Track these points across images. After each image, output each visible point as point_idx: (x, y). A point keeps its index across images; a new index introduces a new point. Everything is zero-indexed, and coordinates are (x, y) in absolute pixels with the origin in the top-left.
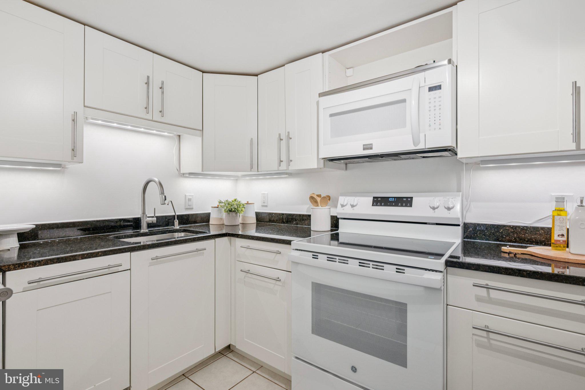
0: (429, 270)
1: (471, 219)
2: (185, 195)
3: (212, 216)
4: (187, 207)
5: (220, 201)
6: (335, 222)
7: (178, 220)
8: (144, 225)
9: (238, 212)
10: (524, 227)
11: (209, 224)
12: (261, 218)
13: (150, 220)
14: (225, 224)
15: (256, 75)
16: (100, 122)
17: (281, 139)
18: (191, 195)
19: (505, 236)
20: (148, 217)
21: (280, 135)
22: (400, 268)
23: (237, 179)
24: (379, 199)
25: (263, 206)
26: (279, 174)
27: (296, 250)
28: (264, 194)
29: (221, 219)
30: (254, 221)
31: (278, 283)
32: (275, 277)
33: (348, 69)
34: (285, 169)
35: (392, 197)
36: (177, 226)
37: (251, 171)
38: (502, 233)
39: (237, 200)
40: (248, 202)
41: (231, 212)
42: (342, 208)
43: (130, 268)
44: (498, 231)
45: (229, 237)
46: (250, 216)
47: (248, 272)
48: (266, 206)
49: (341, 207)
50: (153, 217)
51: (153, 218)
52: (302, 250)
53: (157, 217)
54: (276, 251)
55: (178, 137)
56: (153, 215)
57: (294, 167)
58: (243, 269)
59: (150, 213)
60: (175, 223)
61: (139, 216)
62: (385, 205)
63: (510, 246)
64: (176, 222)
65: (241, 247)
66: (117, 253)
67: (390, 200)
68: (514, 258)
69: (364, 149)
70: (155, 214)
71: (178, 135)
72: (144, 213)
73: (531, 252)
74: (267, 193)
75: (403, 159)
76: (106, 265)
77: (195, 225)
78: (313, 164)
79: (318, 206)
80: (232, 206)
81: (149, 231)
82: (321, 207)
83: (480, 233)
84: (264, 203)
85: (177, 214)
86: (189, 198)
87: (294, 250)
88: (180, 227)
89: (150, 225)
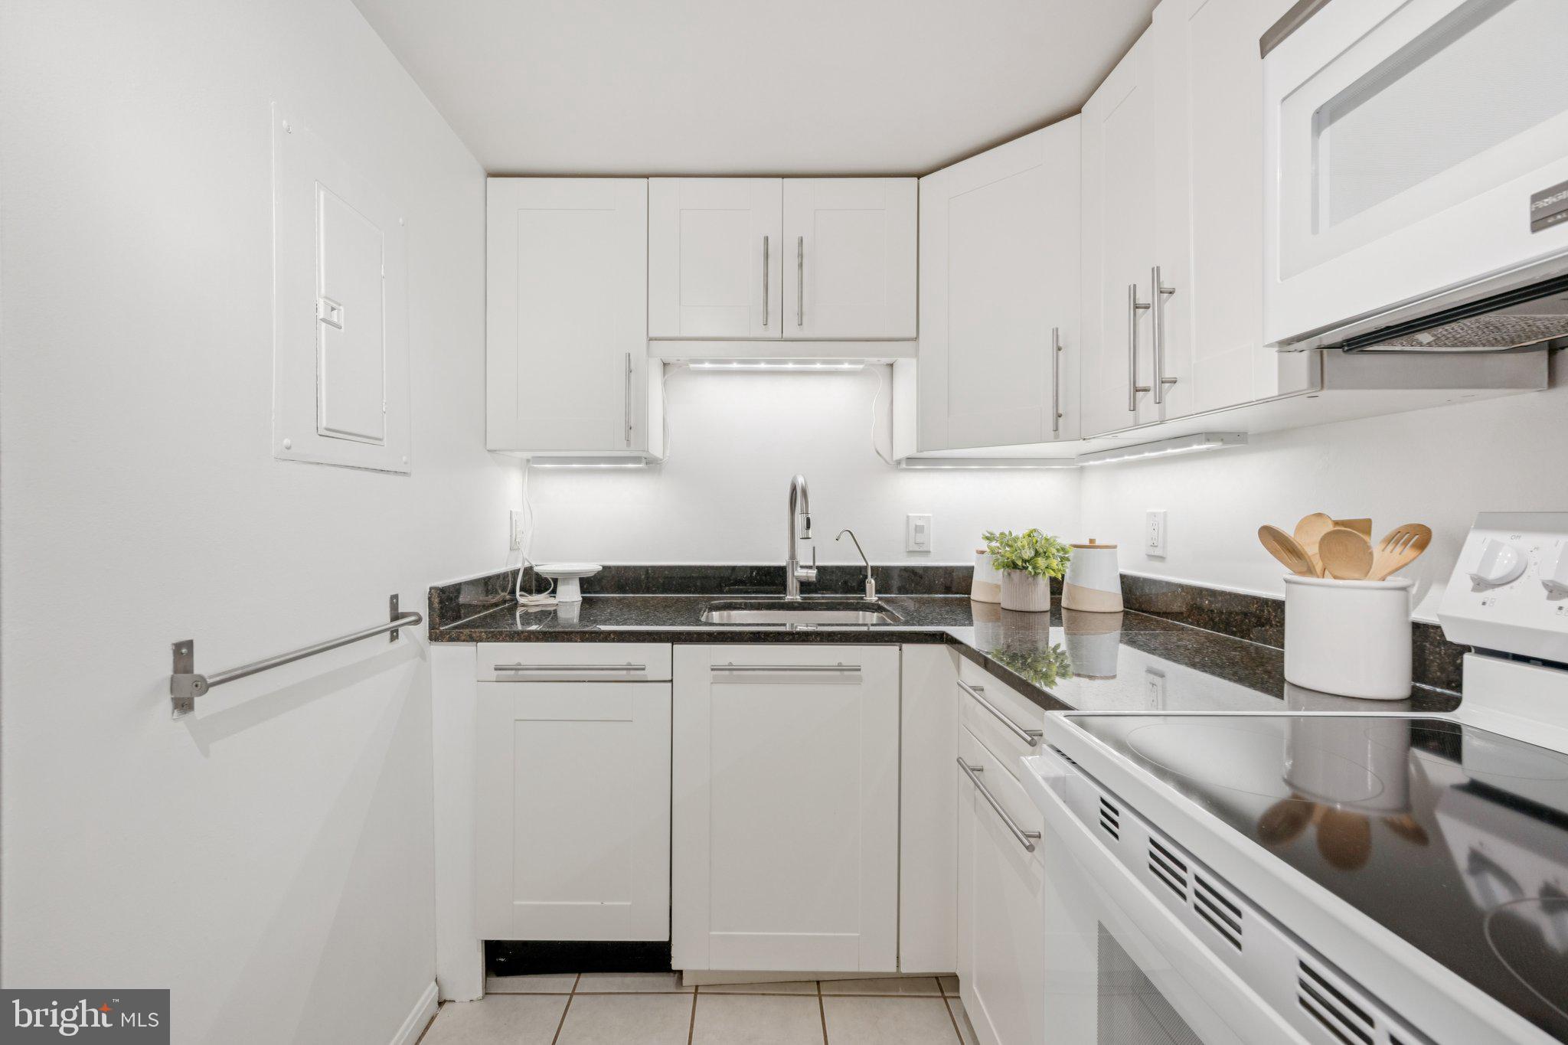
2: (908, 517)
3: (977, 578)
4: (911, 549)
7: (875, 580)
8: (792, 585)
11: (969, 598)
12: (1142, 596)
13: (801, 573)
15: (1077, 110)
16: (707, 366)
18: (922, 517)
20: (802, 567)
23: (1076, 468)
25: (1151, 557)
28: (1155, 515)
30: (1115, 603)
36: (871, 597)
39: (1035, 534)
40: (1092, 541)
42: (1481, 596)
43: (670, 679)
45: (949, 646)
46: (1097, 588)
48: (1161, 558)
49: (1474, 589)
50: (810, 567)
51: (810, 571)
53: (822, 570)
55: (888, 370)
56: (811, 564)
59: (804, 558)
60: (868, 585)
61: (783, 564)
64: (871, 584)
66: (643, 641)
70: (814, 562)
71: (888, 365)
72: (793, 556)
74: (1165, 513)
76: (622, 661)
77: (930, 596)
79: (1313, 572)
81: (805, 598)
84: (1154, 546)
85: (871, 564)
86: (916, 526)
88: (880, 599)
89: (805, 586)
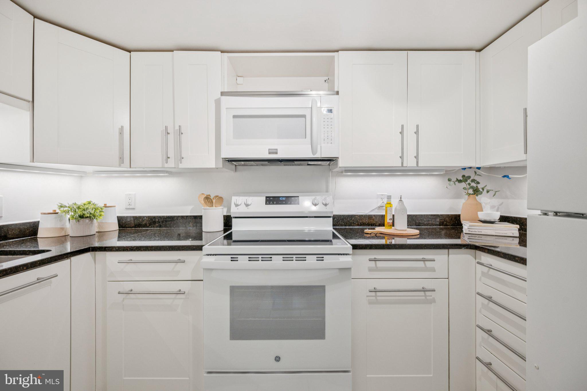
0: (341, 254)
1: (337, 213)
3: (42, 225)
5: (62, 204)
6: (228, 222)
9: (95, 218)
10: (365, 215)
11: (37, 237)
12: (125, 223)
14: (70, 235)
15: (129, 51)
17: (168, 133)
19: (356, 222)
21: (166, 128)
22: (320, 257)
23: (82, 175)
24: (271, 198)
25: (127, 209)
26: (155, 172)
27: (208, 255)
28: (130, 194)
29: (62, 229)
30: (116, 227)
31: (179, 296)
32: (176, 290)
33: (238, 77)
34: (173, 166)
35: (282, 197)
37: (120, 166)
38: (354, 220)
39: (92, 203)
40: (106, 205)
41: (83, 218)
42: (237, 208)
44: (351, 219)
45: (93, 253)
46: (110, 222)
47: (130, 292)
48: (133, 209)
49: (235, 207)
52: (216, 255)
54: (178, 260)
57: (185, 165)
58: (122, 290)
62: (277, 204)
63: (369, 229)
65: (118, 262)
67: (281, 199)
68: (377, 236)
69: (270, 153)
73: (381, 231)
74: (135, 194)
75: (296, 165)
78: (211, 163)
79: (212, 206)
80: (84, 210)
82: (216, 207)
83: (341, 222)
84: (129, 205)
87: (204, 255)
